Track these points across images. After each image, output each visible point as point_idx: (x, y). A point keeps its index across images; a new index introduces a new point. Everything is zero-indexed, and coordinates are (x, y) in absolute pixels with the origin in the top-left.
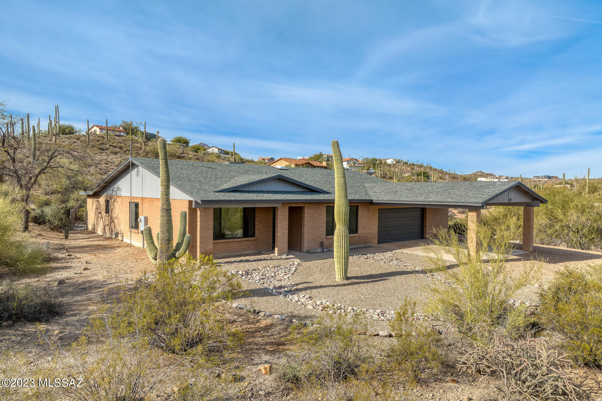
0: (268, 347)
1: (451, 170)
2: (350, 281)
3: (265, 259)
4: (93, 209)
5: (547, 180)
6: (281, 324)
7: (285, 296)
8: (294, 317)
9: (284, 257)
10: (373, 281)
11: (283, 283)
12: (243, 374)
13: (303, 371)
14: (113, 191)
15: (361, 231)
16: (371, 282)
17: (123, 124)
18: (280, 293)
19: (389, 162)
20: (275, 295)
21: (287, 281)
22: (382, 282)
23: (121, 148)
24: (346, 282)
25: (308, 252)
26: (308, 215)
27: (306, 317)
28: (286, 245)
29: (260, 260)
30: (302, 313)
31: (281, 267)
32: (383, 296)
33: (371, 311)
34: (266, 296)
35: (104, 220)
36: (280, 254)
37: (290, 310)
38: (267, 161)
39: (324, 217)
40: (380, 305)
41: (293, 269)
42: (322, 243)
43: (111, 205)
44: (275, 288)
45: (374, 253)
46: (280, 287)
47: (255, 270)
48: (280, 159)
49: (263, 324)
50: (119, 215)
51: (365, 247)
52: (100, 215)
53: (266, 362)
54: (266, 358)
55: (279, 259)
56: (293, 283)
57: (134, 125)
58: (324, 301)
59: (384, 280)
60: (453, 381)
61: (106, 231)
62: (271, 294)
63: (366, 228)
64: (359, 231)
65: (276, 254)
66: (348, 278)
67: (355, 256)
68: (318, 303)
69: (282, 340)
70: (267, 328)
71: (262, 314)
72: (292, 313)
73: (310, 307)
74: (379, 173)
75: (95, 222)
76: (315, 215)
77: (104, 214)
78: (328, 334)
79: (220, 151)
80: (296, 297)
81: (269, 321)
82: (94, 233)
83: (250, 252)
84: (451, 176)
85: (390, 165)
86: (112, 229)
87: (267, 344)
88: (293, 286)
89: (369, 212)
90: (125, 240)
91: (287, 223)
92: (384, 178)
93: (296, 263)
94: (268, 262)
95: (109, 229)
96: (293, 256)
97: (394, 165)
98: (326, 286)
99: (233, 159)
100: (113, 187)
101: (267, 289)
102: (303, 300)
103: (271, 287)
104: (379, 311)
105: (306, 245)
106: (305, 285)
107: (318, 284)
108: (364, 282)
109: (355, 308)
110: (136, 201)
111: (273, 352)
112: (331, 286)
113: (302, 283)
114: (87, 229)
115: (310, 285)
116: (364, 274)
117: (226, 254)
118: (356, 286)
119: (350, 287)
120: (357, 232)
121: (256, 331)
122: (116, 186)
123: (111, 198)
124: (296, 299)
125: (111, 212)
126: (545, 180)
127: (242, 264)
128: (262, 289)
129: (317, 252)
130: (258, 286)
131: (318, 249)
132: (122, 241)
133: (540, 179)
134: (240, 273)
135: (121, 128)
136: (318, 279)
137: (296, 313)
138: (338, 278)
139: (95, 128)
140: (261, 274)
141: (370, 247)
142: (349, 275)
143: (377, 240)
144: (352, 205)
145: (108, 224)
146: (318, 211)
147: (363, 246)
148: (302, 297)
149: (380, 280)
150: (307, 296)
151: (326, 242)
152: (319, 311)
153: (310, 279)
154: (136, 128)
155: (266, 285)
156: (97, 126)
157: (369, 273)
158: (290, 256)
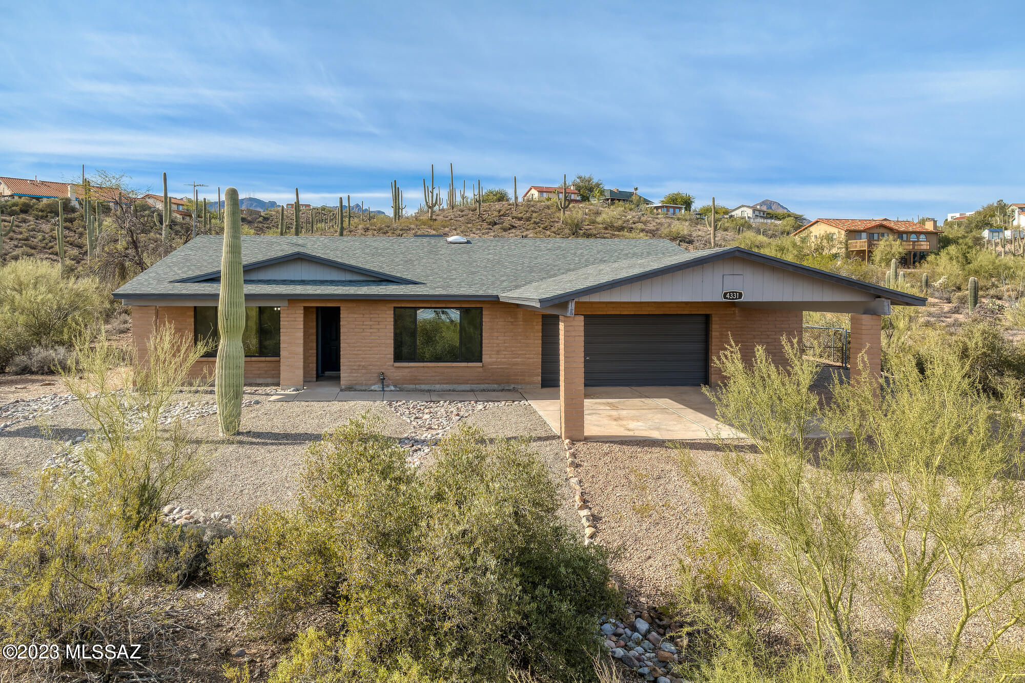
15: (490, 358)
25: (349, 389)
26: (349, 322)
28: (300, 372)
36: (284, 387)
39: (388, 327)
42: (382, 374)
48: (817, 222)
57: (595, 181)
63: (504, 353)
64: (486, 357)
76: (365, 323)
79: (757, 213)
89: (512, 320)
91: (300, 335)
105: (345, 375)
120: (479, 359)
129: (370, 391)
131: (374, 384)
143: (540, 378)
144: (463, 306)
146: (372, 316)
147: (495, 386)
151: (394, 374)
156: (535, 188)
158: (295, 392)
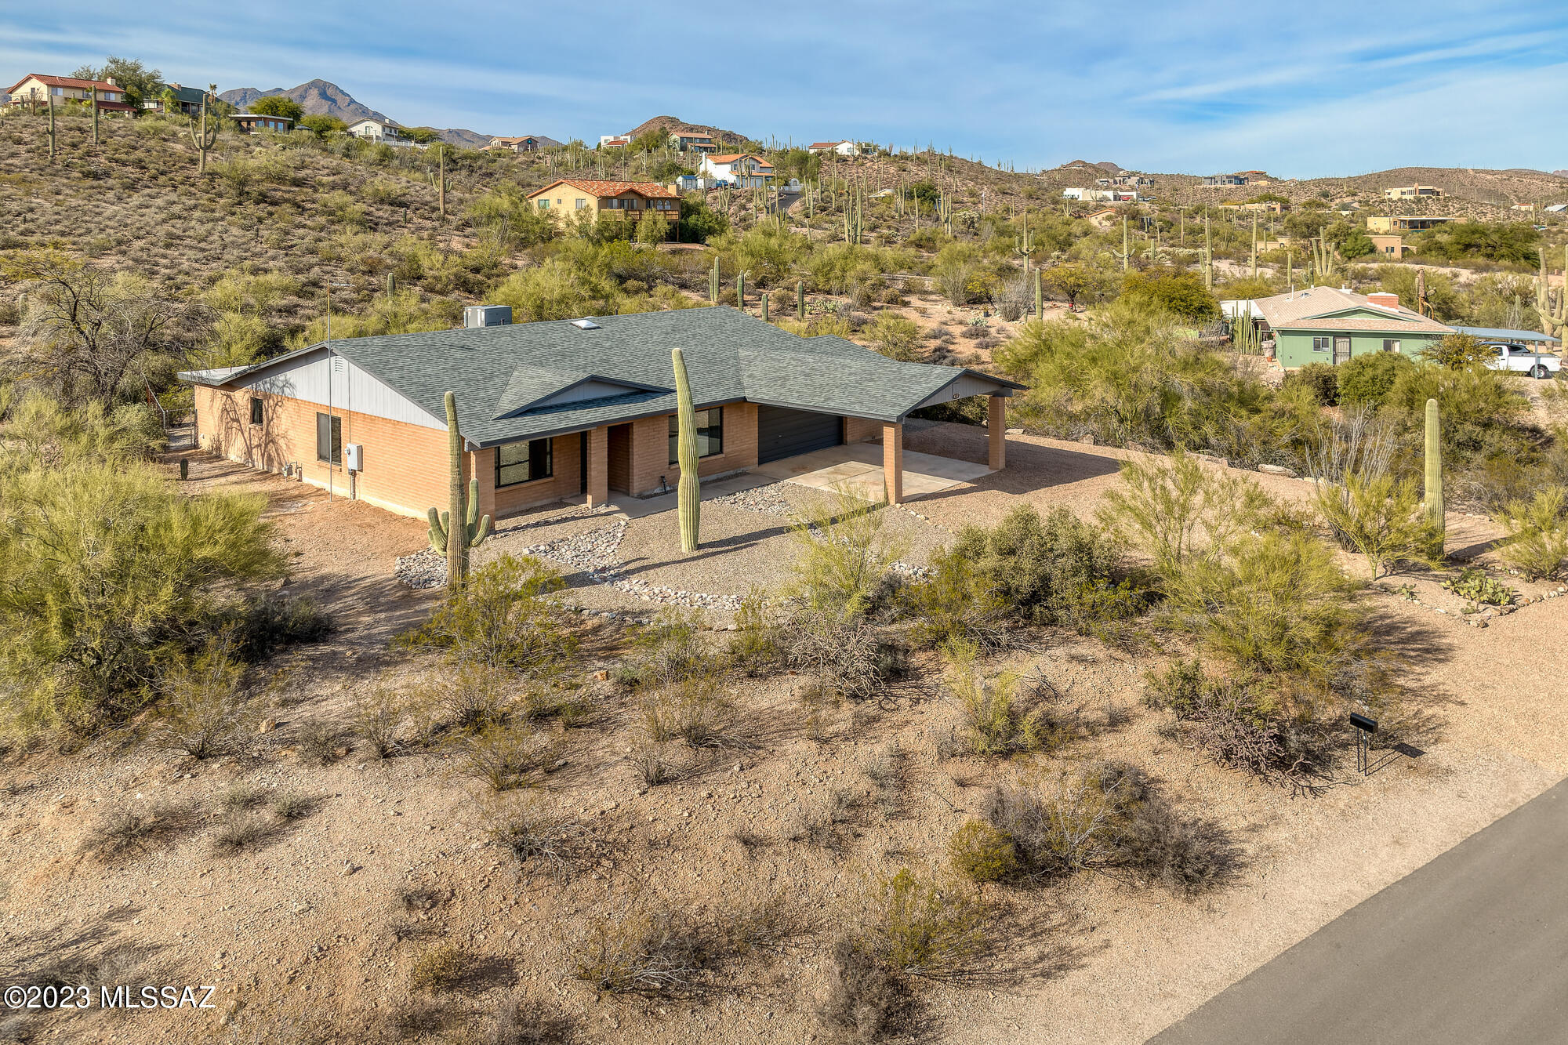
0: (599, 653)
1: (1002, 165)
2: (702, 552)
3: (574, 518)
4: (215, 410)
5: (1233, 186)
6: (611, 624)
7: (612, 582)
8: (627, 613)
9: (602, 509)
10: (735, 549)
11: (606, 562)
12: (579, 681)
13: (639, 674)
14: (272, 384)
15: (729, 447)
16: (731, 550)
17: (113, 66)
18: (605, 580)
19: (843, 149)
20: (598, 583)
21: (610, 555)
22: (748, 549)
23: (141, 165)
24: (696, 553)
25: (641, 497)
26: (638, 435)
27: (641, 613)
28: (606, 488)
29: (566, 520)
30: (636, 607)
31: (601, 532)
32: (744, 573)
33: (725, 597)
34: (587, 585)
35: (246, 435)
36: (595, 505)
37: (621, 603)
38: (515, 148)
39: (665, 434)
40: (738, 588)
41: (619, 535)
42: (663, 477)
43: (267, 411)
44: (596, 571)
45: (748, 490)
46: (604, 569)
47: (562, 541)
49: (590, 624)
50: (291, 433)
51: (737, 475)
52: (235, 424)
53: (600, 669)
54: (600, 664)
55: (596, 516)
56: (621, 561)
57: (147, 68)
58: (664, 588)
59: (751, 545)
60: (792, 673)
61: (255, 457)
62: (592, 582)
63: (737, 442)
64: (725, 449)
65: (589, 504)
66: (699, 547)
67: (715, 500)
68: (656, 591)
69: (615, 643)
70: (596, 630)
71: (586, 612)
72: (623, 608)
73: (646, 598)
74: (811, 194)
75: (222, 437)
76: (651, 434)
77: (246, 422)
78: (665, 634)
79: (387, 131)
80: (626, 584)
81: (596, 621)
82: (218, 457)
83: (545, 502)
84: (996, 188)
85: (843, 160)
86: (269, 455)
87: (599, 649)
88: (621, 566)
89: (741, 417)
90: (305, 480)
91: (606, 453)
92: (823, 209)
93: (623, 523)
94: (580, 523)
95: (263, 455)
96: (616, 508)
97: (856, 159)
98: (667, 564)
99: (441, 189)
100: (273, 378)
101: (585, 573)
102: (636, 588)
103: (591, 570)
104: (734, 597)
105: (637, 484)
106: (638, 564)
107: (656, 561)
108: (721, 552)
109: (704, 595)
110: (334, 414)
111: (606, 658)
112: (674, 562)
113: (634, 561)
114: (196, 446)
115: (646, 563)
116: (724, 537)
117: (509, 510)
118: (709, 559)
119: (701, 562)
120: (721, 451)
121: (583, 635)
122: (282, 377)
123: (268, 397)
124: (627, 587)
125: (268, 424)
126: (1229, 186)
127: (541, 530)
128: (578, 574)
129: (656, 495)
130: (571, 570)
131: (657, 487)
132: (300, 480)
133: (1219, 185)
134: (542, 548)
135: (109, 81)
136: (657, 551)
137: (628, 607)
138: (685, 547)
139: (35, 83)
140: (572, 547)
141: (744, 474)
142: (700, 542)
143: (757, 456)
145: (259, 446)
147: (732, 472)
148: (633, 584)
149: (745, 547)
150: (642, 582)
151: (669, 476)
152: (657, 604)
153: (645, 552)
154: (152, 77)
155: (583, 568)
156: (40, 78)
157: (732, 535)
158: (614, 508)
